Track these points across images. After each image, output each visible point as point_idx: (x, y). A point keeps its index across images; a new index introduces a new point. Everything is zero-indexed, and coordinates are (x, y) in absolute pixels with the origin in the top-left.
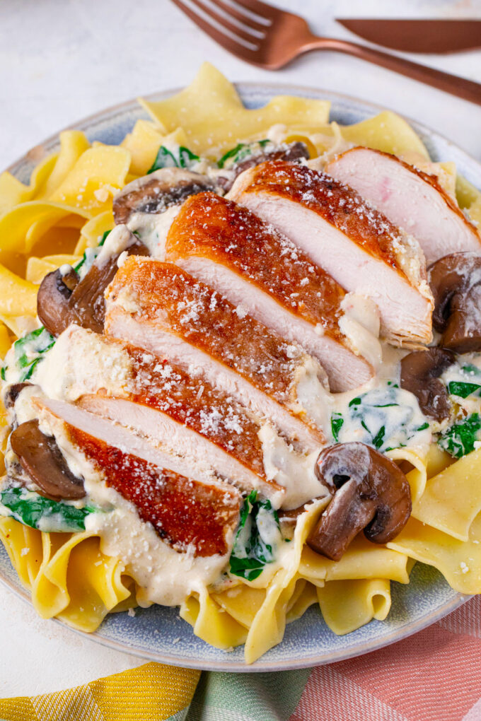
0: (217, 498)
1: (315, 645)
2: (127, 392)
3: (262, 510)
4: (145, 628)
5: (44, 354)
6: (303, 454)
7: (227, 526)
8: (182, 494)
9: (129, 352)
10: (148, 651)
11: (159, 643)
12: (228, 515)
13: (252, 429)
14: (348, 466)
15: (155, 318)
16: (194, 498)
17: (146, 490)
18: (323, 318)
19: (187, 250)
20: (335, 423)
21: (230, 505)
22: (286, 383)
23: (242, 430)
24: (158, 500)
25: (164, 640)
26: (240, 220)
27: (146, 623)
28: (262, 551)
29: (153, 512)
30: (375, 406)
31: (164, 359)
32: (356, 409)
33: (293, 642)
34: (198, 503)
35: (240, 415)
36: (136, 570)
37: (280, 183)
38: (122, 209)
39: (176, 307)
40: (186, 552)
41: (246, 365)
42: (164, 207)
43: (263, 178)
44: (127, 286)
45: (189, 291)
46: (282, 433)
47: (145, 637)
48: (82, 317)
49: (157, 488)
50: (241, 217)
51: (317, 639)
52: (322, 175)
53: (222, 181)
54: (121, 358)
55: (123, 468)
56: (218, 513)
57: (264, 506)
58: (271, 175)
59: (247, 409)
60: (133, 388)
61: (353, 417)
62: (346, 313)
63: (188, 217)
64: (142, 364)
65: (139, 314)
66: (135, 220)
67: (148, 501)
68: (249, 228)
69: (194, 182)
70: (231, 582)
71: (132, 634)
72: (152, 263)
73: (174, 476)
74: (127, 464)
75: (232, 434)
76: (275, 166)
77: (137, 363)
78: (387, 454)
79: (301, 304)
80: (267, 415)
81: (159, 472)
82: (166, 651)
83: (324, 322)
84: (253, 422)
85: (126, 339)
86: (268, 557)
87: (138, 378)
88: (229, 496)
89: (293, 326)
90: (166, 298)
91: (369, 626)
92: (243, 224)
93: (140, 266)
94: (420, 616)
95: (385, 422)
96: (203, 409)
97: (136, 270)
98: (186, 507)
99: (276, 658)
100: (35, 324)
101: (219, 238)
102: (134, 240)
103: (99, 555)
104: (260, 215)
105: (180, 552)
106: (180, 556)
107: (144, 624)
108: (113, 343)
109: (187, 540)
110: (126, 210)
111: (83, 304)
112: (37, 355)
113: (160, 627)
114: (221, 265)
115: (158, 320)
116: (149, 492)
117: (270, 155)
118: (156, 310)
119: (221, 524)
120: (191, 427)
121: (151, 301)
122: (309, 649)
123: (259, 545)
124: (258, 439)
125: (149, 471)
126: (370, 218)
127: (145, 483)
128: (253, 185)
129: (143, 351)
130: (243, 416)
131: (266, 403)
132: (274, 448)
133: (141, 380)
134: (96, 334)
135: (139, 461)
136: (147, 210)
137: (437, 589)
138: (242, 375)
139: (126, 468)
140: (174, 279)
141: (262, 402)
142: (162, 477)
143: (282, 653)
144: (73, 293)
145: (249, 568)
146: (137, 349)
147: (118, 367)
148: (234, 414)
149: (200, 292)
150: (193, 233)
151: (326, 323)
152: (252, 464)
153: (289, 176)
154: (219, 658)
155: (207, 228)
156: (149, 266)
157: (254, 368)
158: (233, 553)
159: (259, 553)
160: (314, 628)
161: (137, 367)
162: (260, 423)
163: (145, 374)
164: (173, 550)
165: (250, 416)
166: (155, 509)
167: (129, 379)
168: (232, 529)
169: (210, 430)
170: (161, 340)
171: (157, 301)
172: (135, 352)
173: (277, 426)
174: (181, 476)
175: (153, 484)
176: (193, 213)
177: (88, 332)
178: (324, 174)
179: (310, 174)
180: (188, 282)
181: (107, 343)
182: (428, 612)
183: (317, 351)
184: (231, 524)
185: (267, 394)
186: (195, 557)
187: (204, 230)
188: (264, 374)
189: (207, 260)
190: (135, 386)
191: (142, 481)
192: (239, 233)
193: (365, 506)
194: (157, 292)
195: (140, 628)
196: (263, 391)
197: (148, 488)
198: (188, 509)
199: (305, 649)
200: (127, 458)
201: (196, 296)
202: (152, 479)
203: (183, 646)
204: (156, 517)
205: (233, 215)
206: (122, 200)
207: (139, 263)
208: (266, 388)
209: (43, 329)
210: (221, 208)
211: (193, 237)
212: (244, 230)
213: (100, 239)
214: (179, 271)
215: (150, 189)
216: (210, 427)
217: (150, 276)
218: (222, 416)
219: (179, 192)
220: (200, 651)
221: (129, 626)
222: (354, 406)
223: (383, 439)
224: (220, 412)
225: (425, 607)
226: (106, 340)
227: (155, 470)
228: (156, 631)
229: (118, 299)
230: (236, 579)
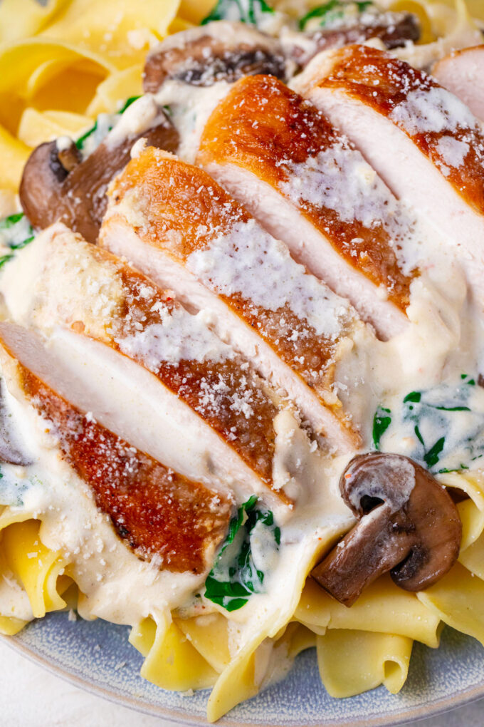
0: (202, 500)
1: (299, 707)
2: (109, 335)
3: (259, 524)
4: (83, 640)
5: (17, 252)
6: (328, 456)
7: (209, 539)
8: (156, 487)
9: (124, 278)
10: (80, 676)
11: (97, 665)
12: (212, 525)
13: (265, 412)
14: (385, 486)
15: (164, 241)
16: (171, 495)
17: (110, 475)
18: (389, 277)
19: (225, 154)
20: (380, 422)
21: (218, 512)
22: (323, 358)
23: (252, 413)
24: (123, 489)
25: (104, 663)
26: (304, 124)
27: (87, 632)
28: (251, 576)
29: (114, 503)
30: (439, 408)
31: (168, 296)
32: (411, 408)
33: (271, 695)
34: (175, 502)
35: (255, 390)
36: (80, 573)
37: (366, 83)
38: (156, 71)
39: (194, 231)
40: (150, 561)
41: (273, 327)
42: (212, 78)
43: (345, 70)
44: (136, 188)
45: (216, 210)
46: (307, 423)
47: (81, 653)
48: (76, 211)
49: (125, 474)
50: (305, 120)
51: (303, 697)
52: (426, 79)
53: (298, 52)
54: (111, 285)
55: (85, 440)
56: (200, 521)
57: (263, 520)
58: (357, 68)
59: (266, 383)
60: (118, 331)
61: (405, 418)
62: (423, 274)
63: (235, 107)
64: (138, 298)
65: (145, 230)
66: (169, 91)
67: (111, 488)
68: (314, 137)
69: (258, 47)
70: (204, 607)
71: (64, 647)
72: (174, 162)
73: (150, 462)
74: (91, 436)
75: (239, 416)
76: (365, 56)
77: (132, 296)
78: (439, 477)
79: (363, 255)
80: (291, 397)
81: (130, 455)
82: (103, 680)
83: (391, 282)
84: (270, 402)
85: (123, 259)
86: (257, 586)
87: (128, 317)
88: (218, 501)
89: (348, 279)
90: (185, 216)
91: (374, 693)
92: (306, 130)
93: (158, 165)
94: (443, 695)
95: (447, 433)
96: (205, 376)
97: (152, 169)
98: (160, 506)
99: (244, 716)
100: (13, 206)
101: (271, 145)
102: (161, 119)
103: (36, 543)
104: (334, 118)
105: (142, 559)
106: (141, 564)
107: (84, 633)
108: (106, 260)
109: (153, 547)
110: (160, 74)
111: (79, 192)
112: (7, 251)
113: (103, 642)
114: (266, 183)
115: (169, 245)
116: (114, 478)
117: (367, 28)
118: (167, 229)
119: (200, 535)
120: (185, 399)
121: (163, 215)
122: (290, 711)
123: (248, 566)
124: (272, 427)
125: (117, 449)
126: (478, 153)
127: (110, 465)
128: (331, 79)
129: (143, 279)
130: (259, 392)
131: (291, 380)
132: (291, 445)
133: (131, 321)
134: (86, 243)
135: (108, 434)
136: (188, 79)
137: (473, 659)
138: (265, 339)
139: (88, 440)
140: (199, 191)
141: (286, 378)
142: (134, 462)
143: (253, 710)
144: (69, 177)
145: (229, 595)
146: (135, 275)
147: (104, 298)
148: (247, 388)
149: (231, 214)
150: (238, 132)
151: (393, 285)
152: (256, 463)
153: (381, 75)
154: (169, 703)
155: (257, 127)
156: (170, 166)
157: (282, 333)
158: (212, 573)
159: (247, 578)
160: (303, 679)
161: (130, 301)
162: (280, 406)
163: (138, 312)
164: (133, 555)
165: (267, 393)
166: (118, 501)
167: (116, 316)
168: (215, 544)
169: (209, 408)
170: (168, 269)
171: (170, 216)
172: (132, 279)
173: (301, 412)
174: (160, 465)
175: (121, 468)
176: (243, 102)
177: (77, 239)
178: (429, 79)
179: (410, 76)
180: (217, 199)
181: (98, 260)
182: (454, 690)
183: (375, 317)
184: (214, 538)
185: (294, 369)
186: (161, 570)
187: (253, 129)
188: (296, 342)
189: (249, 172)
190: (122, 328)
191: (106, 461)
192: (298, 142)
193: (397, 541)
194: (174, 205)
195: (77, 637)
196: (290, 365)
197: (113, 471)
198: (161, 509)
199: (284, 710)
200: (92, 427)
201: (225, 219)
202: (119, 461)
203: (128, 675)
204: (118, 510)
205: (295, 116)
206: (158, 59)
207: (158, 159)
208: (295, 363)
209: (22, 215)
210: (282, 103)
211: (236, 138)
212: (307, 138)
213: (120, 104)
214: (208, 180)
215: (198, 48)
216: (210, 404)
217: (169, 182)
218: (229, 389)
219: (235, 59)
220: (148, 688)
221: (63, 634)
222: (409, 403)
223: (440, 455)
224: (228, 383)
225: (452, 682)
226: (98, 254)
227: (126, 451)
228: (97, 647)
229: (121, 204)
230: (211, 605)
